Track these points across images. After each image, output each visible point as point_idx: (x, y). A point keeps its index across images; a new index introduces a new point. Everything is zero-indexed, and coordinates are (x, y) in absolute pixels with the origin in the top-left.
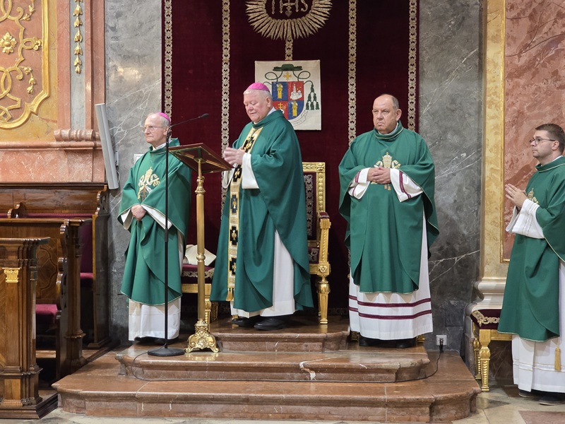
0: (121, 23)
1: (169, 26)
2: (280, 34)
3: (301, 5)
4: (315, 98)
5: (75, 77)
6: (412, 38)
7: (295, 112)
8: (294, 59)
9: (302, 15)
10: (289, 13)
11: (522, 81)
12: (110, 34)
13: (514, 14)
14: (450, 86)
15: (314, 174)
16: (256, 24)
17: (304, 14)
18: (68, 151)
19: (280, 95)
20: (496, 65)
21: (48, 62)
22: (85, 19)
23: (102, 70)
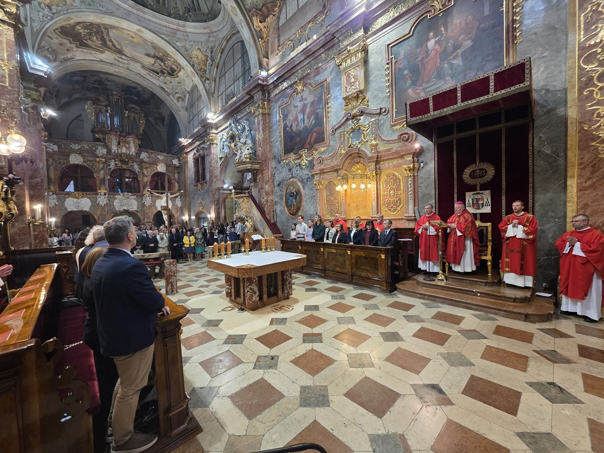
0: (422, 185)
1: (437, 184)
2: (475, 183)
3: (483, 173)
4: (488, 203)
5: (410, 200)
6: (531, 180)
7: (481, 207)
8: (480, 190)
9: (483, 176)
10: (478, 176)
11: (587, 192)
12: (419, 188)
13: (582, 166)
14: (549, 195)
15: (487, 226)
16: (466, 181)
17: (484, 176)
18: (408, 220)
19: (475, 202)
20: (572, 187)
21: (403, 197)
22: (412, 185)
23: (417, 198)
